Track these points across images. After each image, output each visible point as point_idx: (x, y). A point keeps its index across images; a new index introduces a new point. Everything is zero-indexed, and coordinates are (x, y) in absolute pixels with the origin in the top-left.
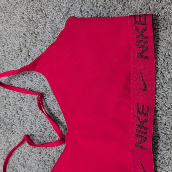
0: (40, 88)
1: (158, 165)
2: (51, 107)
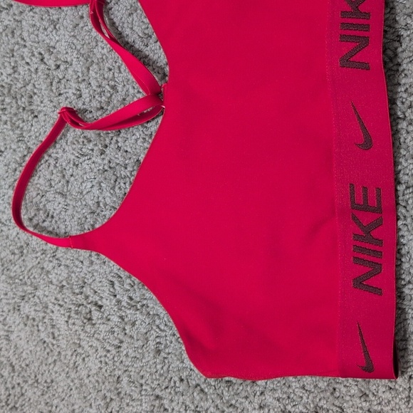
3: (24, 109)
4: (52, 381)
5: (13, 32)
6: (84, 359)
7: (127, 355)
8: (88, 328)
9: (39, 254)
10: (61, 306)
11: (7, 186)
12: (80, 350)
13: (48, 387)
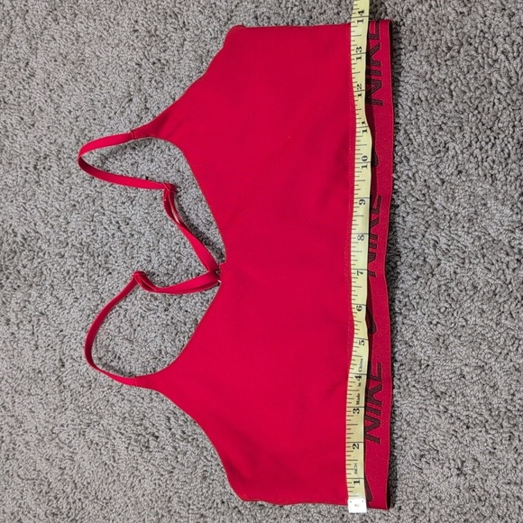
0: (169, 175)
1: (397, 310)
2: (192, 212)
3: (100, 266)
4: (111, 498)
5: (94, 201)
6: (140, 481)
7: (178, 480)
8: (145, 455)
9: (106, 389)
10: (123, 434)
11: (80, 329)
12: (137, 473)
13: (107, 503)
